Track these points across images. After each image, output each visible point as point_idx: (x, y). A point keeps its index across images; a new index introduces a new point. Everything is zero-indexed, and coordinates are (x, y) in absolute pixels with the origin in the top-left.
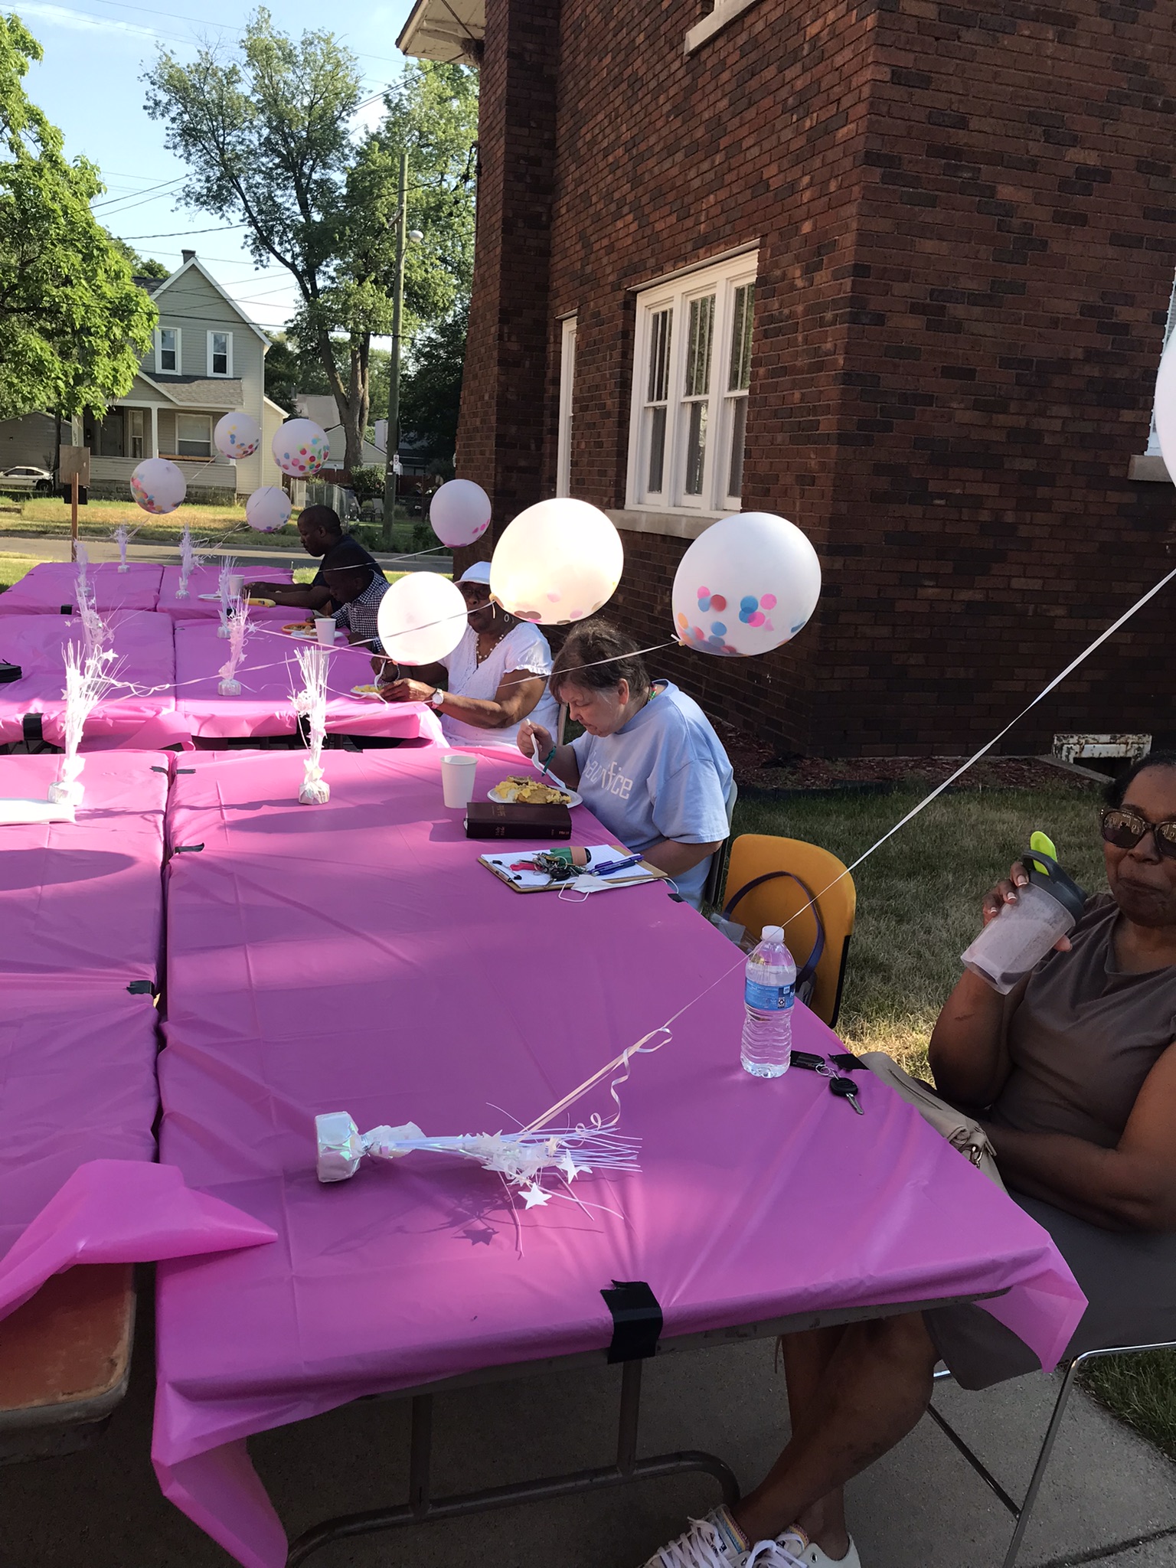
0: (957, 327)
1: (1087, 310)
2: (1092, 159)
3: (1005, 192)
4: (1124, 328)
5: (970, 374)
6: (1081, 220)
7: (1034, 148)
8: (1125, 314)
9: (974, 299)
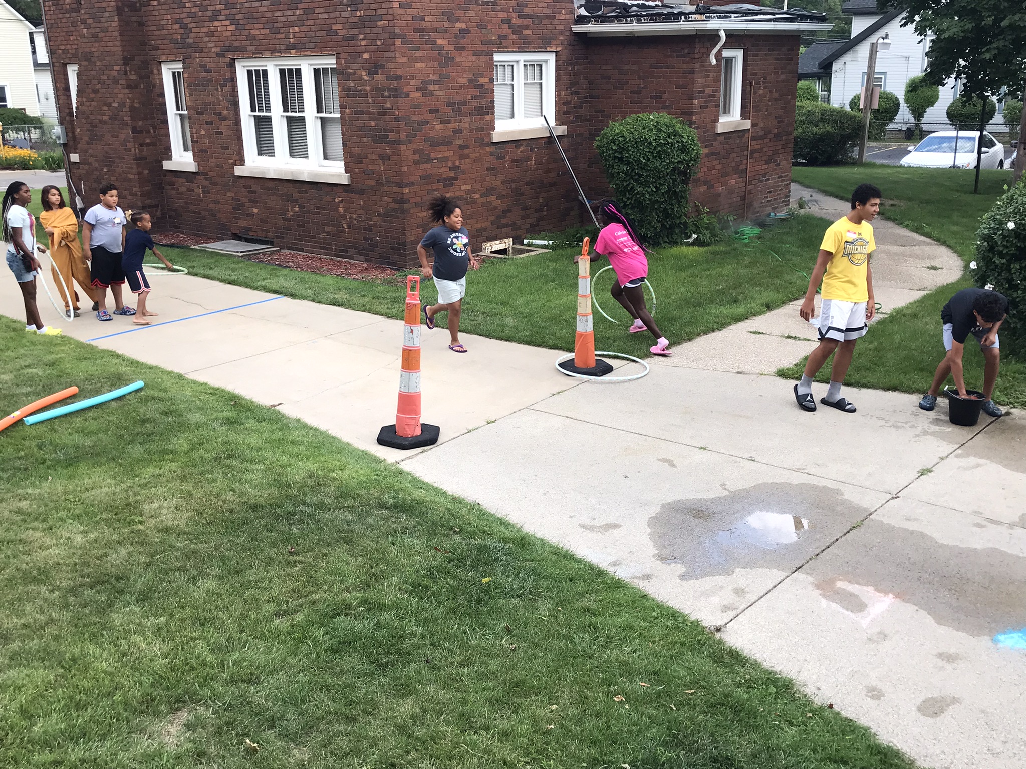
0: (431, 93)
1: (470, 81)
2: (463, 25)
3: (440, 42)
4: (482, 86)
5: (437, 111)
6: (463, 48)
7: (446, 24)
8: (482, 80)
9: (435, 82)
